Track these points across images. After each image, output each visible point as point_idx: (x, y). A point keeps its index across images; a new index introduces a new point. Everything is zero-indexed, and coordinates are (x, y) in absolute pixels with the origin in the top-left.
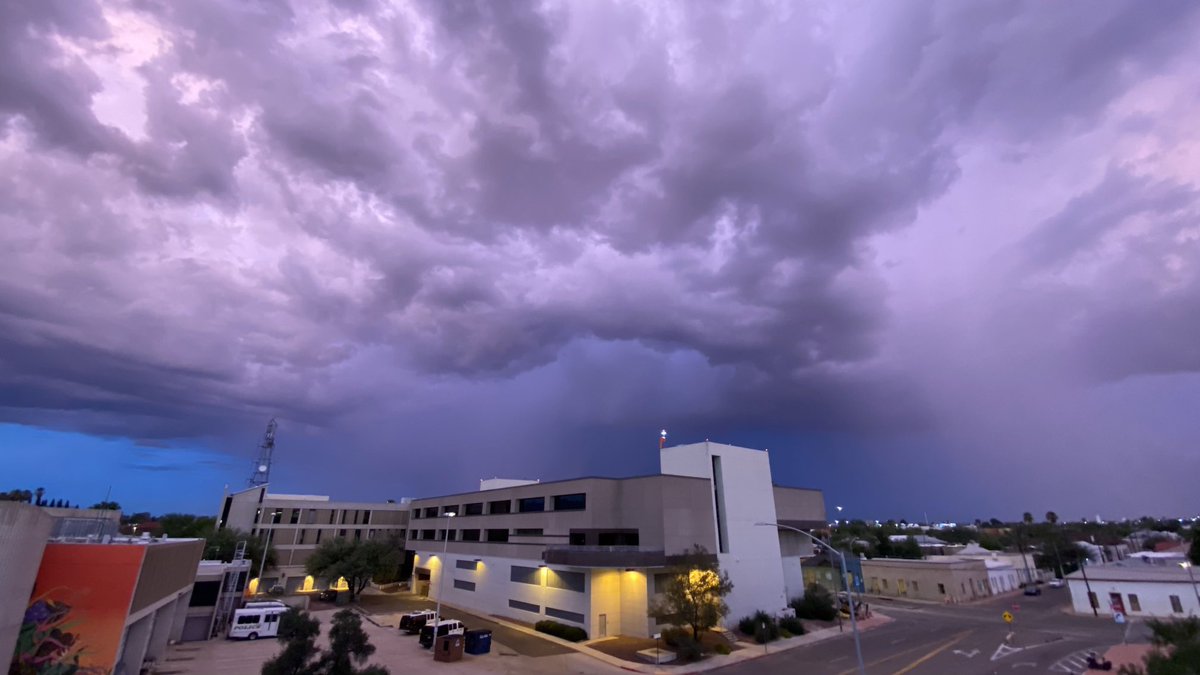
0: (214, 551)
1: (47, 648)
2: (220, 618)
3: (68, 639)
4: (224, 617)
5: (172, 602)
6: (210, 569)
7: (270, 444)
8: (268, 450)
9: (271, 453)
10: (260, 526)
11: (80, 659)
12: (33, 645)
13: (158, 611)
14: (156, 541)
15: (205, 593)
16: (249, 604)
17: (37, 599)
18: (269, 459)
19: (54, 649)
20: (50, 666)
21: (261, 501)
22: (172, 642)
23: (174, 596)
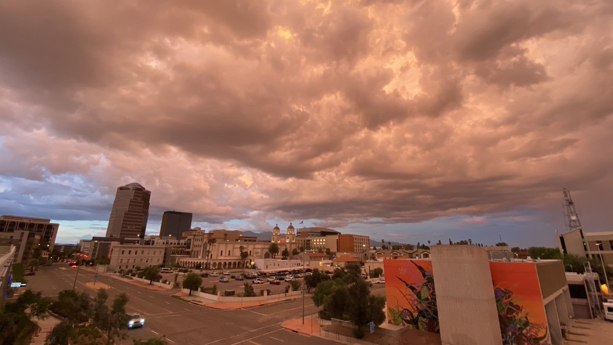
0: (569, 267)
1: (510, 311)
2: (594, 306)
3: (518, 307)
4: (597, 306)
5: (561, 295)
6: (573, 277)
7: (571, 203)
8: (571, 207)
9: (574, 208)
10: (590, 253)
11: (528, 318)
12: (504, 308)
13: (556, 299)
14: (535, 261)
15: (577, 291)
16: (609, 300)
17: (496, 287)
18: (575, 212)
19: (514, 312)
20: (516, 320)
21: (583, 237)
22: (570, 317)
23: (561, 291)
